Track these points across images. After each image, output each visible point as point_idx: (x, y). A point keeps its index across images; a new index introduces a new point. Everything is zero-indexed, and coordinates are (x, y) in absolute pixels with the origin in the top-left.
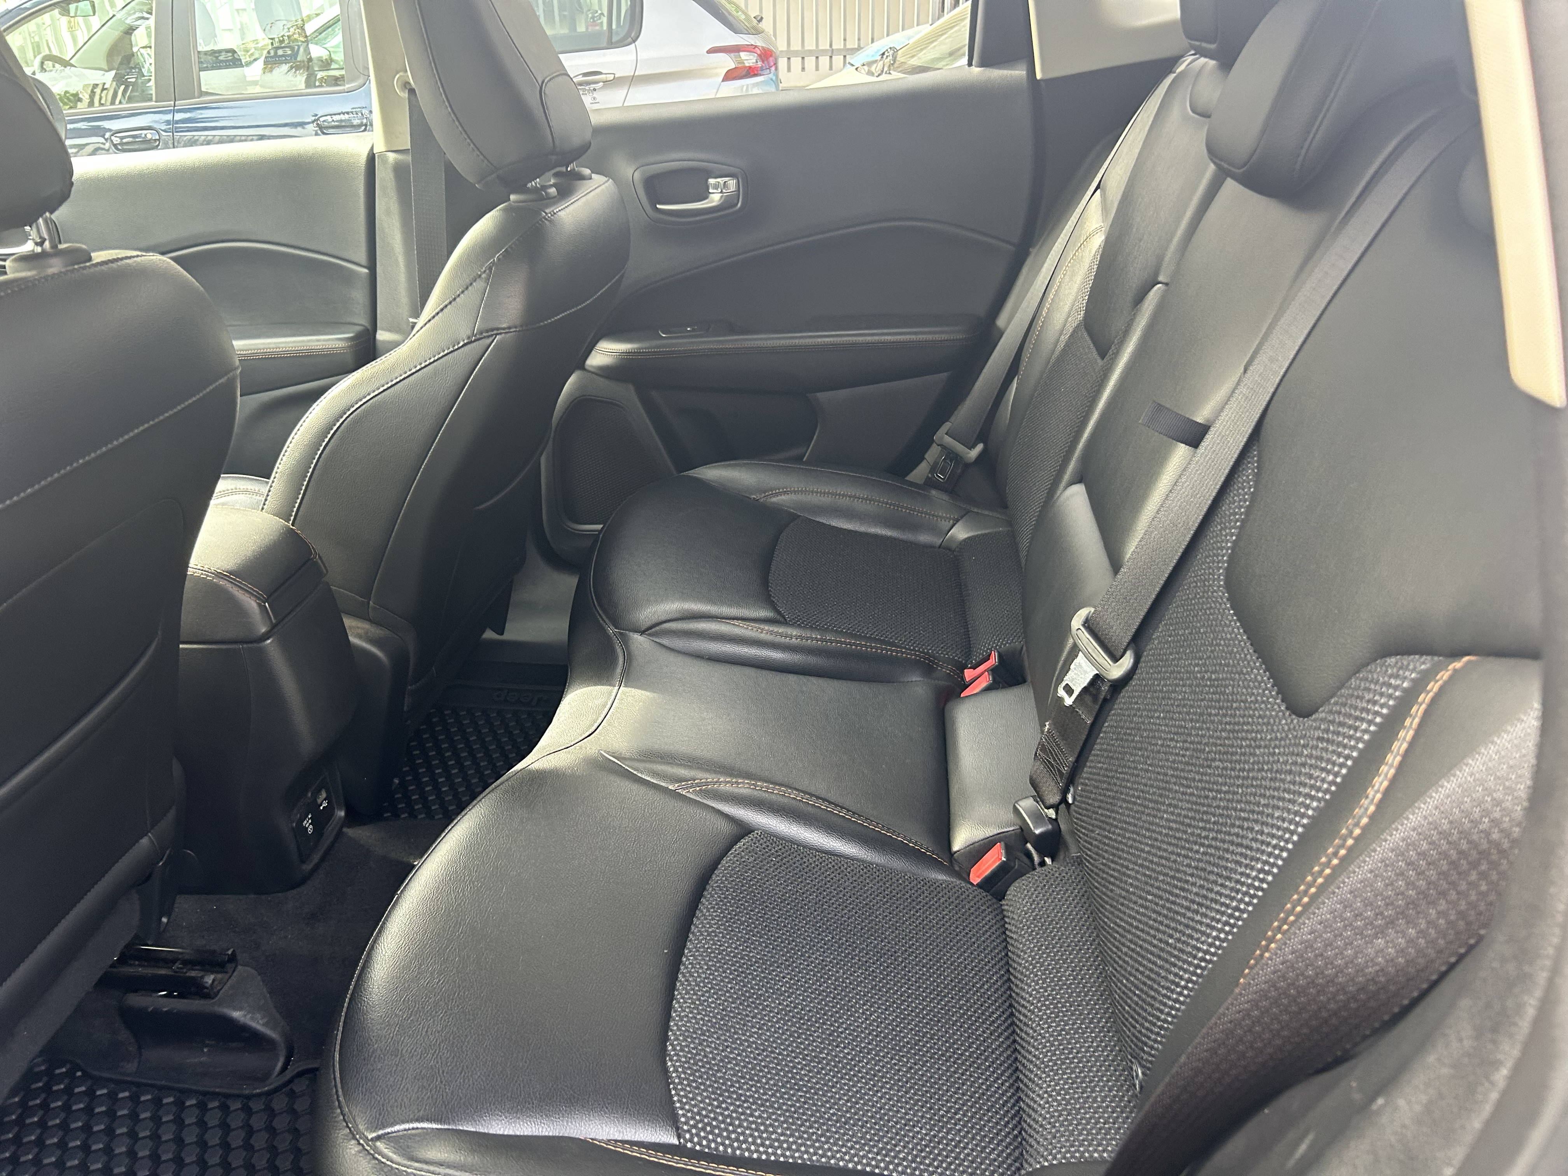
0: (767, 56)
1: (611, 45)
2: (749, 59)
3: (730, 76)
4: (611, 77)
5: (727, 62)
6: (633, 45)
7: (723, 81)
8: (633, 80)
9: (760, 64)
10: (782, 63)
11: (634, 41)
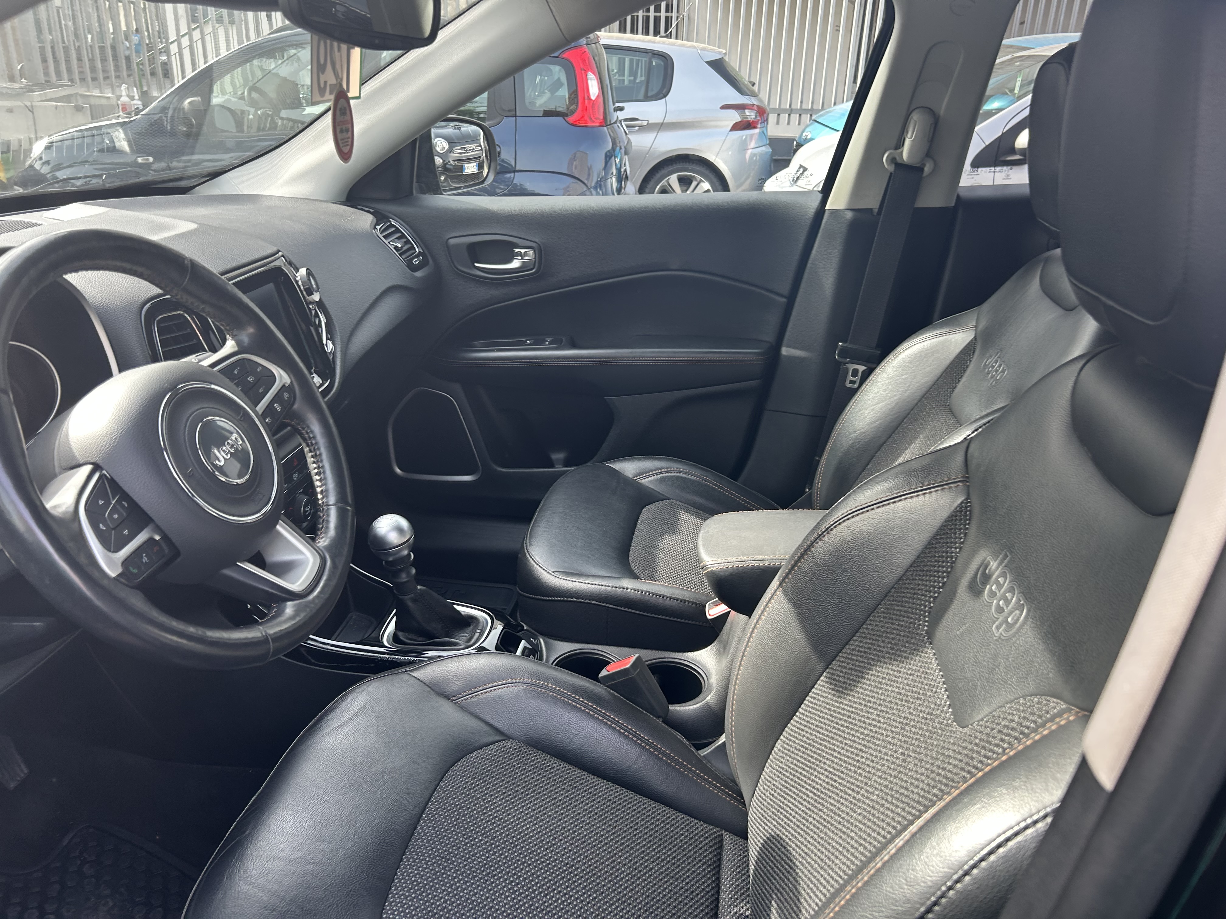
0: (762, 112)
1: (647, 98)
2: (750, 115)
3: (736, 127)
4: (645, 123)
5: (735, 117)
6: (664, 99)
7: (731, 130)
8: (661, 127)
9: (759, 118)
10: (772, 118)
11: (665, 96)
